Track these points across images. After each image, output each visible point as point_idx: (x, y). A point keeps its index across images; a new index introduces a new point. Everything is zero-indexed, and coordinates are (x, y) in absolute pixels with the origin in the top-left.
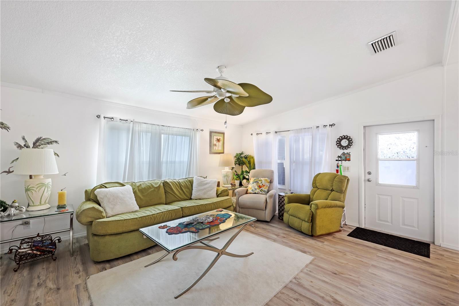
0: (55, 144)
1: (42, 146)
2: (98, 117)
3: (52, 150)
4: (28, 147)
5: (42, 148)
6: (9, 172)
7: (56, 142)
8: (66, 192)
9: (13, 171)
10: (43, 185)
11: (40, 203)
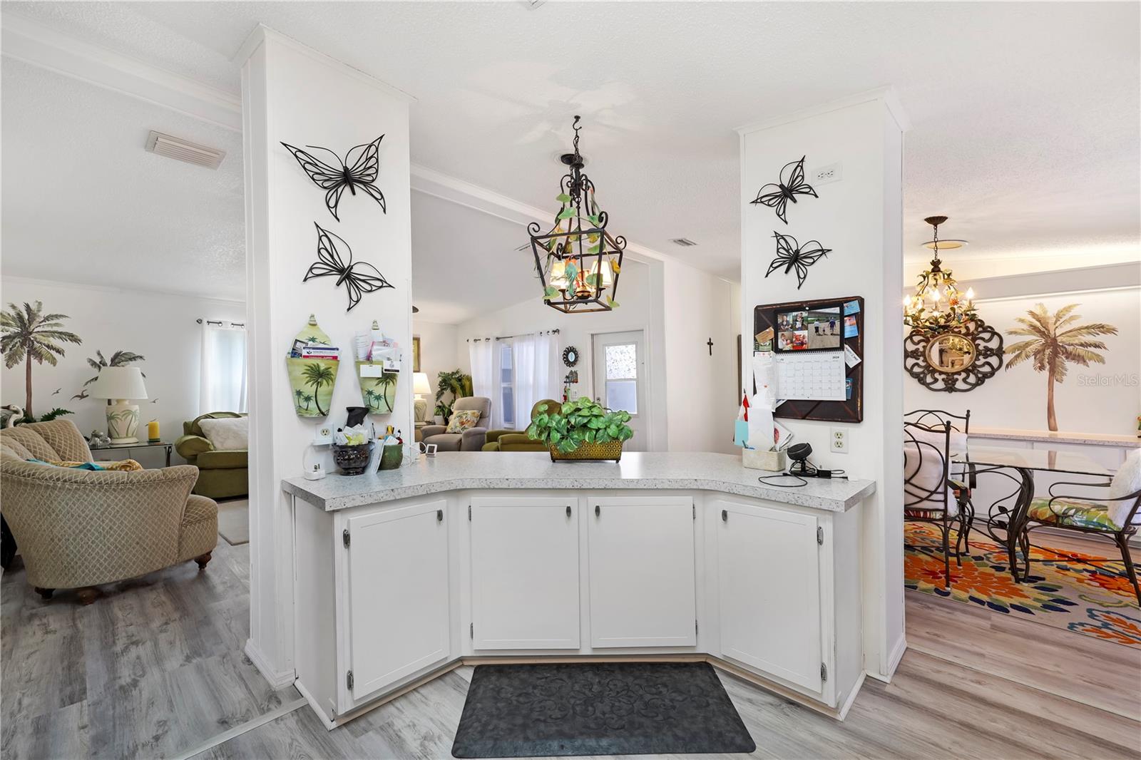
0: (139, 361)
1: (122, 364)
2: (200, 321)
3: (139, 369)
4: (105, 365)
5: (123, 366)
6: (82, 397)
7: (141, 357)
8: (158, 423)
9: (87, 396)
10: (128, 412)
11: (127, 435)
